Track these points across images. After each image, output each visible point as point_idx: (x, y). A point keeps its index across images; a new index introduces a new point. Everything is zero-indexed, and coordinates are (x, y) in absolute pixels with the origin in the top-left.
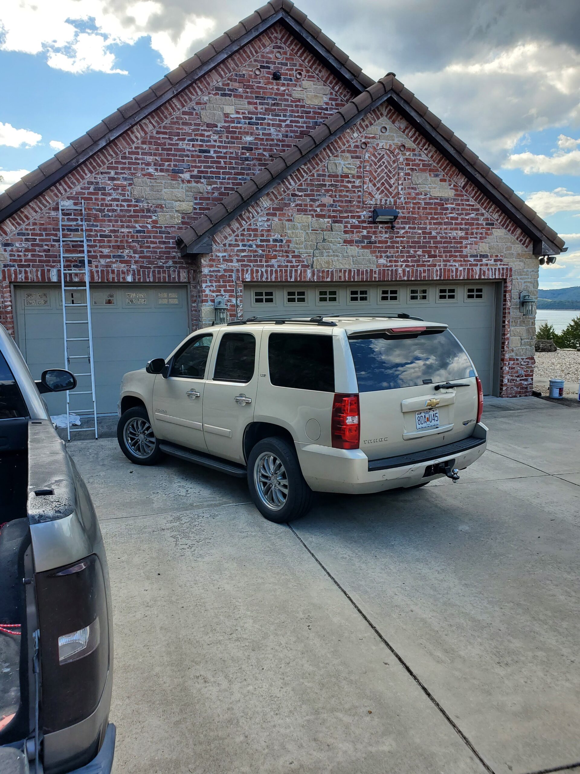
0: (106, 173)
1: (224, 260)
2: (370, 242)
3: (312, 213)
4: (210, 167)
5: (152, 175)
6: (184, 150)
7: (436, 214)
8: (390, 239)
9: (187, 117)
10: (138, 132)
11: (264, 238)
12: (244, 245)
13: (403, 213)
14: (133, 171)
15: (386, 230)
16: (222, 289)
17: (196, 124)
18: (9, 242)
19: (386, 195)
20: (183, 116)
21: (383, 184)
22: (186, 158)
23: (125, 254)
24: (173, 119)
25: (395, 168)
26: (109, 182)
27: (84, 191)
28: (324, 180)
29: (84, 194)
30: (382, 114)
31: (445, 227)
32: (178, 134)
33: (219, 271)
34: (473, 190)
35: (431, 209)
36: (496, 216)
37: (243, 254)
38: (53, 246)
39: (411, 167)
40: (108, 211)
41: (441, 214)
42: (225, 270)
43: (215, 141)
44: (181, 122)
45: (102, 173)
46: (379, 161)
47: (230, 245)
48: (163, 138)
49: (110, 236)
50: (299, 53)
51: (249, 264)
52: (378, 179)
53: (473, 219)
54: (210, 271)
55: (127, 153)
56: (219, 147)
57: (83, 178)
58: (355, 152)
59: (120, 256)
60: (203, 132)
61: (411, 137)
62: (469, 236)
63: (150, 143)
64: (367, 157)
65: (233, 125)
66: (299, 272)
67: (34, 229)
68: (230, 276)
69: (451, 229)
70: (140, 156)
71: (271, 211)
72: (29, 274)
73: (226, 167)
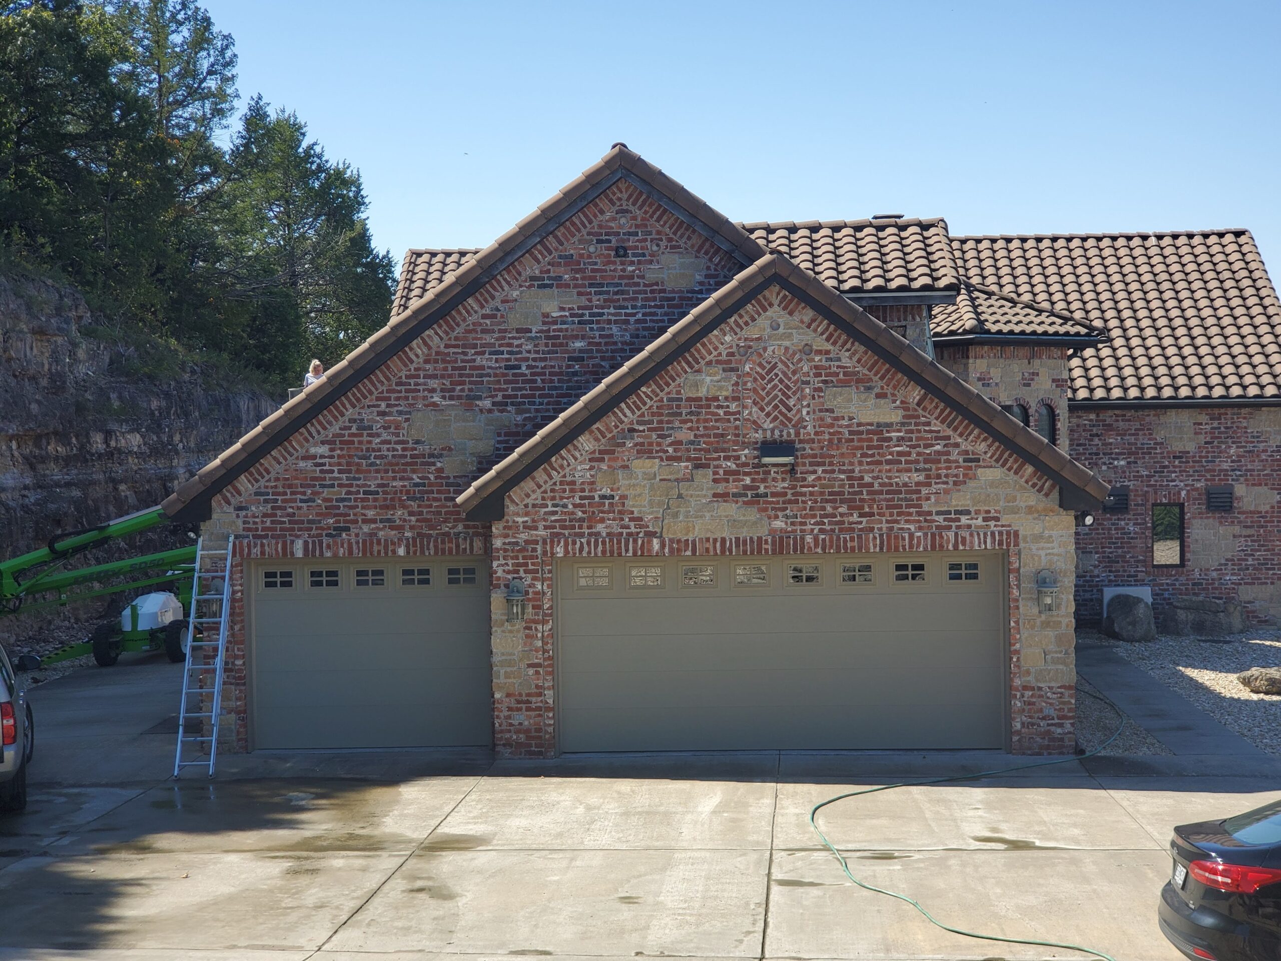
0: (374, 406)
1: (524, 527)
2: (757, 495)
3: (660, 454)
4: (521, 389)
5: (437, 405)
6: (482, 368)
7: (869, 448)
8: (791, 489)
9: (488, 322)
10: (419, 348)
11: (586, 494)
12: (554, 506)
13: (812, 449)
14: (411, 401)
15: (784, 476)
16: (522, 569)
17: (500, 331)
18: (244, 505)
19: (782, 423)
20: (482, 321)
21: (776, 407)
22: (485, 379)
23: (396, 517)
24: (469, 325)
25: (796, 382)
26: (378, 418)
27: (343, 432)
28: (678, 407)
29: (344, 436)
30: (771, 305)
31: (888, 467)
32: (475, 346)
33: (517, 543)
34: (936, 407)
35: (860, 440)
36: (982, 447)
37: (553, 518)
38: (299, 508)
39: (823, 378)
40: (376, 457)
41: (881, 447)
42: (527, 542)
43: (529, 352)
44: (479, 329)
45: (369, 407)
46: (768, 373)
47: (534, 506)
48: (453, 353)
49: (377, 493)
50: (655, 217)
51: (563, 531)
52: (767, 399)
53: (938, 453)
54: (504, 544)
55: (404, 377)
56: (534, 360)
57: (343, 415)
58: (730, 362)
59: (389, 520)
60: (511, 341)
61: (822, 334)
62: (933, 481)
63: (436, 361)
64: (747, 369)
65: (555, 327)
66: (640, 542)
67: (276, 487)
68: (534, 550)
69: (898, 471)
70: (422, 380)
71: (597, 455)
72: (266, 548)
73: (543, 389)
